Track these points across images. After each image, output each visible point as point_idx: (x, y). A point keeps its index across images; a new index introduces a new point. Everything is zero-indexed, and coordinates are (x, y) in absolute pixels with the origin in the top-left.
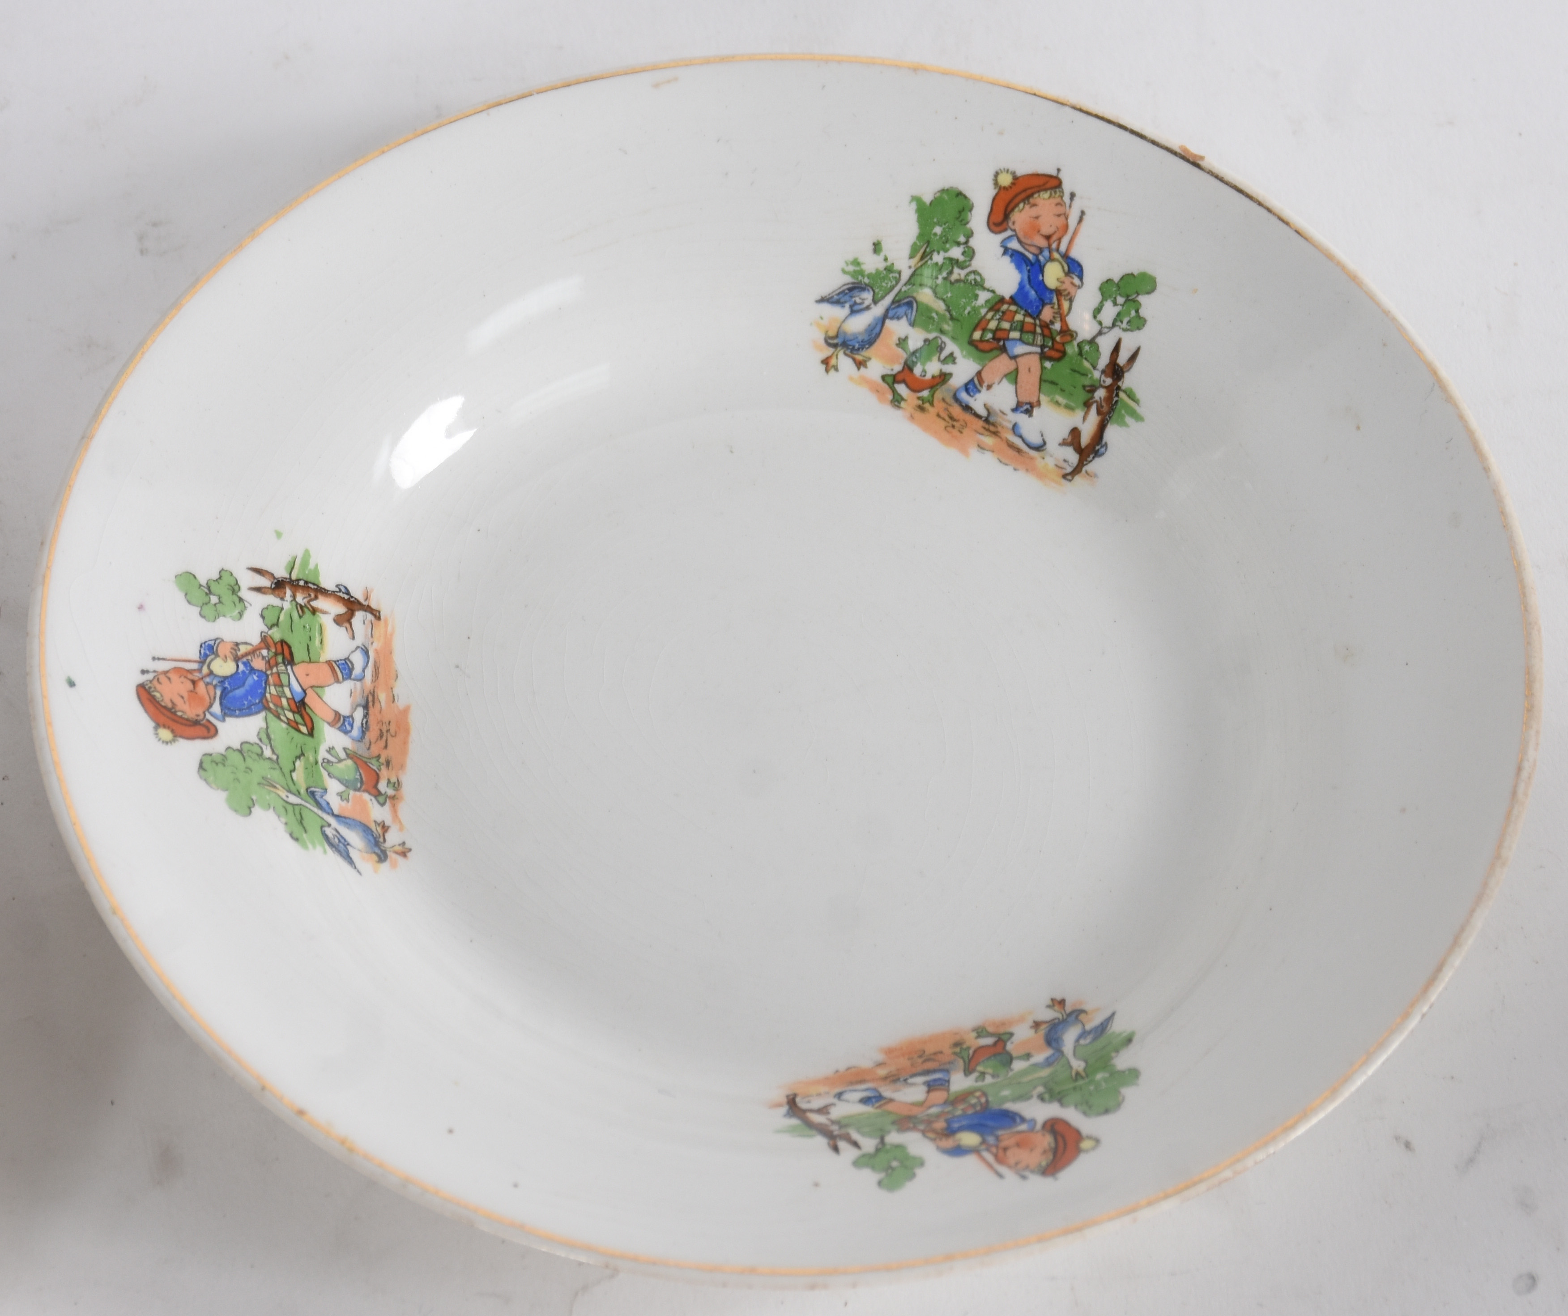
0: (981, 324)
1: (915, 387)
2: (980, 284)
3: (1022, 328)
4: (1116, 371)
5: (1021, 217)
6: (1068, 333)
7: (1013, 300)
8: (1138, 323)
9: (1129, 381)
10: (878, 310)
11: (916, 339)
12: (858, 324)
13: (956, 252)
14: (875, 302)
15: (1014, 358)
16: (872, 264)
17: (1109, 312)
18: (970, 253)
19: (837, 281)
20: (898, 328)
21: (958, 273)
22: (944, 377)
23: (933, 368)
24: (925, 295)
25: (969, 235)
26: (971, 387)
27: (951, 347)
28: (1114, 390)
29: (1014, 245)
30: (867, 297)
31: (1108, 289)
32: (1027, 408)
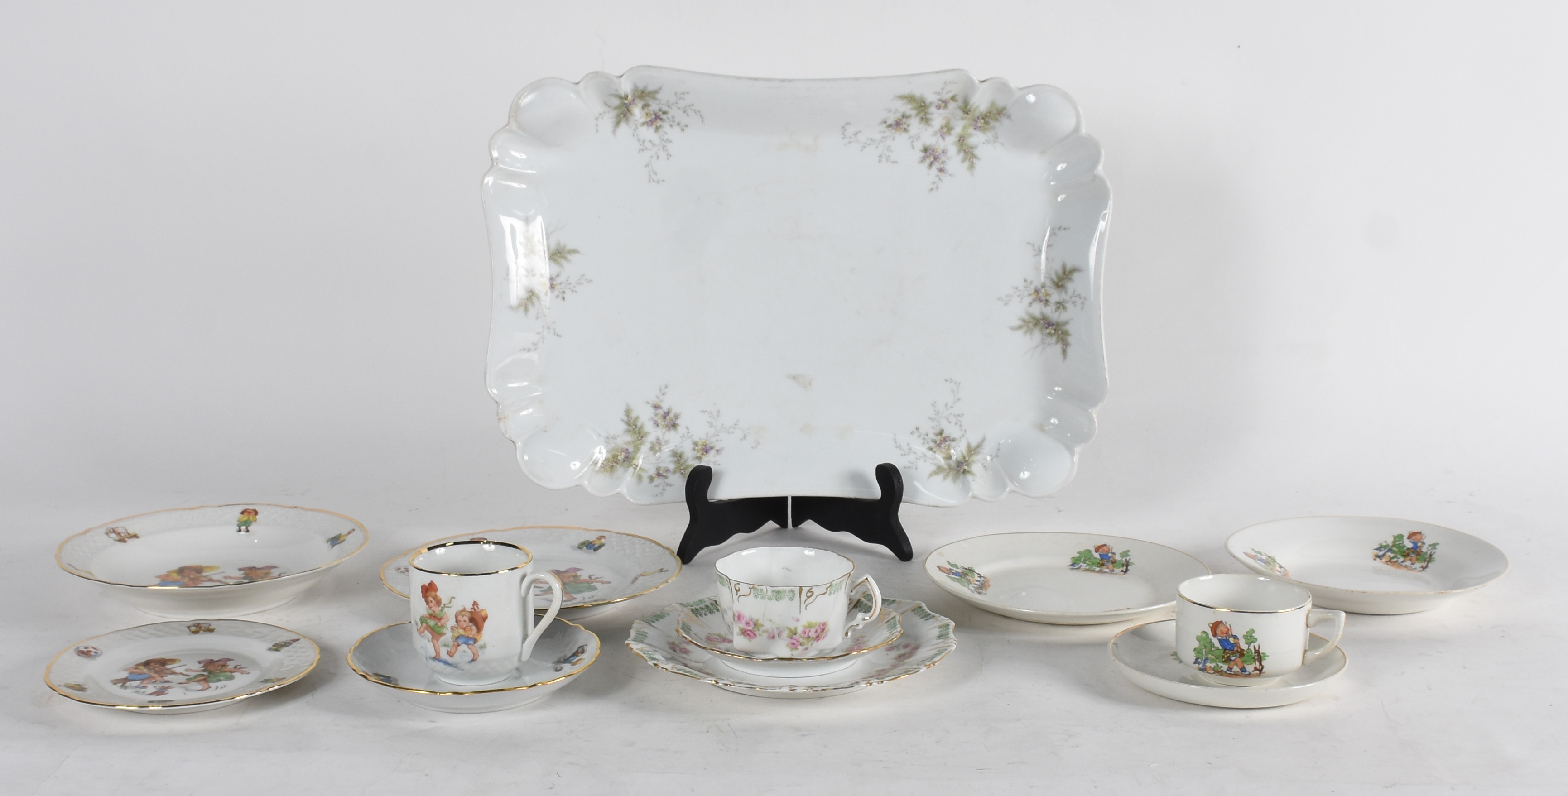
0: (1404, 552)
1: (1391, 562)
2: (1405, 546)
3: (1413, 552)
4: (1431, 555)
5: (1414, 537)
6: (1422, 552)
7: (1412, 548)
8: (1435, 549)
9: (1433, 556)
10: (1385, 551)
11: (1392, 555)
12: (1381, 553)
13: (1401, 542)
14: (1385, 549)
15: (1411, 557)
16: (1384, 544)
17: (1430, 548)
18: (1403, 542)
19: (1377, 546)
20: (1389, 554)
21: (1401, 545)
22: (1397, 561)
23: (1395, 560)
24: (1394, 549)
25: (1403, 540)
26: (1403, 562)
27: (1399, 556)
28: (1430, 559)
29: (1412, 541)
30: (1383, 549)
31: (1430, 545)
32: (1413, 564)
